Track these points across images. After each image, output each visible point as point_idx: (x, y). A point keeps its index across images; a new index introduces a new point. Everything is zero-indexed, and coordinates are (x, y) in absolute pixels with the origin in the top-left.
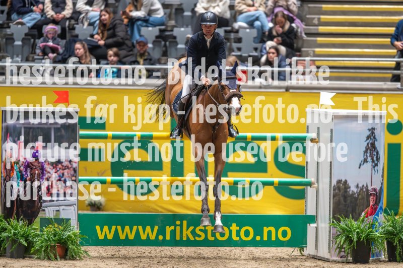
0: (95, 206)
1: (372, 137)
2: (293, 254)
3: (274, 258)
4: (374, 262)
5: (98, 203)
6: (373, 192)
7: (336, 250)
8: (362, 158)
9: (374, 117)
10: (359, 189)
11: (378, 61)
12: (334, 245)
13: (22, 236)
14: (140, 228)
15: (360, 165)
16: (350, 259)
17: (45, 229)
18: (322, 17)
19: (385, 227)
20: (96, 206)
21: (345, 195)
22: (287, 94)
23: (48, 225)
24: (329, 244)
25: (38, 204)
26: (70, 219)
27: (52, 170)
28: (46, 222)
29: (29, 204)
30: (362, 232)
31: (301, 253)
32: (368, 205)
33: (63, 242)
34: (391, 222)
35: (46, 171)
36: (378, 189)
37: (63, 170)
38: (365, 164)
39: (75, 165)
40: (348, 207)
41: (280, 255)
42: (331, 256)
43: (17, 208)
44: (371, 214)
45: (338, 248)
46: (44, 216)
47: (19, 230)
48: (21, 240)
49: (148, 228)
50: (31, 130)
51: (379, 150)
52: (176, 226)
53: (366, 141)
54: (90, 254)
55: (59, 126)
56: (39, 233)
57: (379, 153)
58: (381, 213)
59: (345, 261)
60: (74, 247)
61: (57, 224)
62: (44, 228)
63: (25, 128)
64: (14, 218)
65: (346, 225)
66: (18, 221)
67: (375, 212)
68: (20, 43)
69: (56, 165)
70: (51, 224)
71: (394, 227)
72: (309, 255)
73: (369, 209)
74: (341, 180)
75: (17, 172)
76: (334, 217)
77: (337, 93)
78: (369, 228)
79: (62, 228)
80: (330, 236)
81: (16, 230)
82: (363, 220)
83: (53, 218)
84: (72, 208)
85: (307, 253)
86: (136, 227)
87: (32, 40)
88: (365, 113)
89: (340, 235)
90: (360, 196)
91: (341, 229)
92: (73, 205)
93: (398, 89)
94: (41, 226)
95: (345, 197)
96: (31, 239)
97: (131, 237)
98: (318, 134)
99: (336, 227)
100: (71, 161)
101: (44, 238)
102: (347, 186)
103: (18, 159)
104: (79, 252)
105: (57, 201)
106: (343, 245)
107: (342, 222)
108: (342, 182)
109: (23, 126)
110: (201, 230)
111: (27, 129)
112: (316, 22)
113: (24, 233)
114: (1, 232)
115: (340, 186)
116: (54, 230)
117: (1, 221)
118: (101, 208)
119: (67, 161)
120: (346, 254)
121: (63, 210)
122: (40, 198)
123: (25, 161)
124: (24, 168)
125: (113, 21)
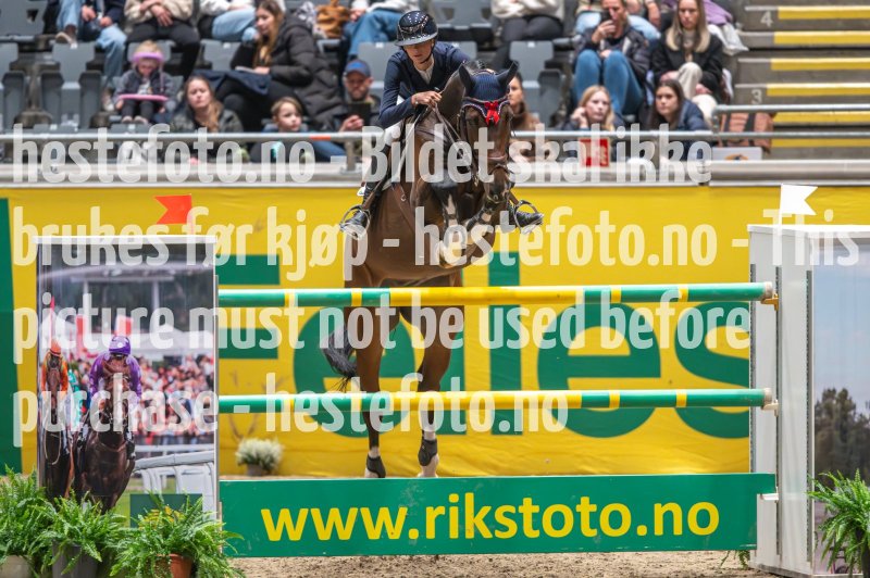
0: (259, 464)
2: (723, 566)
3: (681, 576)
5: (266, 457)
7: (825, 552)
12: (819, 543)
13: (90, 538)
14: (365, 512)
16: (859, 574)
17: (142, 519)
18: (782, 9)
20: (261, 464)
21: (845, 424)
22: (704, 192)
23: (150, 512)
24: (809, 540)
25: (125, 463)
26: (201, 495)
27: (156, 380)
28: (145, 503)
29: (104, 462)
31: (744, 564)
33: (185, 550)
35: (142, 384)
37: (182, 380)
39: (209, 368)
40: (851, 453)
41: (694, 568)
42: (814, 569)
43: (77, 473)
45: (829, 548)
46: (139, 489)
47: (83, 523)
48: (88, 548)
49: (384, 513)
50: (105, 290)
52: (448, 505)
54: (248, 576)
55: (171, 279)
56: (130, 529)
60: (211, 561)
61: (171, 507)
62: (140, 516)
63: (91, 284)
64: (70, 495)
65: (848, 495)
66: (79, 503)
68: (75, 86)
69: (166, 370)
70: (156, 508)
72: (763, 566)
74: (834, 391)
75: (73, 387)
76: (819, 478)
77: (819, 186)
79: (181, 517)
80: (809, 520)
81: (75, 523)
83: (160, 492)
84: (204, 469)
85: (758, 563)
86: (356, 510)
89: (833, 519)
91: (836, 504)
92: (206, 462)
94: (134, 514)
95: (844, 431)
96: (110, 544)
97: (345, 534)
98: (778, 284)
99: (825, 501)
100: (200, 359)
101: (141, 542)
102: (846, 403)
103: (76, 358)
104: (223, 573)
105: (169, 453)
106: (840, 541)
107: (837, 487)
108: (836, 396)
109: (86, 281)
110: (507, 514)
111: (97, 288)
112: (767, 20)
113: (93, 530)
114: (40, 529)
115: (831, 403)
116: (164, 520)
117: (40, 503)
118: (272, 468)
119: (191, 360)
120: (849, 564)
121: (184, 474)
122: (130, 448)
123: (92, 361)
124: (91, 377)
125: (284, 29)
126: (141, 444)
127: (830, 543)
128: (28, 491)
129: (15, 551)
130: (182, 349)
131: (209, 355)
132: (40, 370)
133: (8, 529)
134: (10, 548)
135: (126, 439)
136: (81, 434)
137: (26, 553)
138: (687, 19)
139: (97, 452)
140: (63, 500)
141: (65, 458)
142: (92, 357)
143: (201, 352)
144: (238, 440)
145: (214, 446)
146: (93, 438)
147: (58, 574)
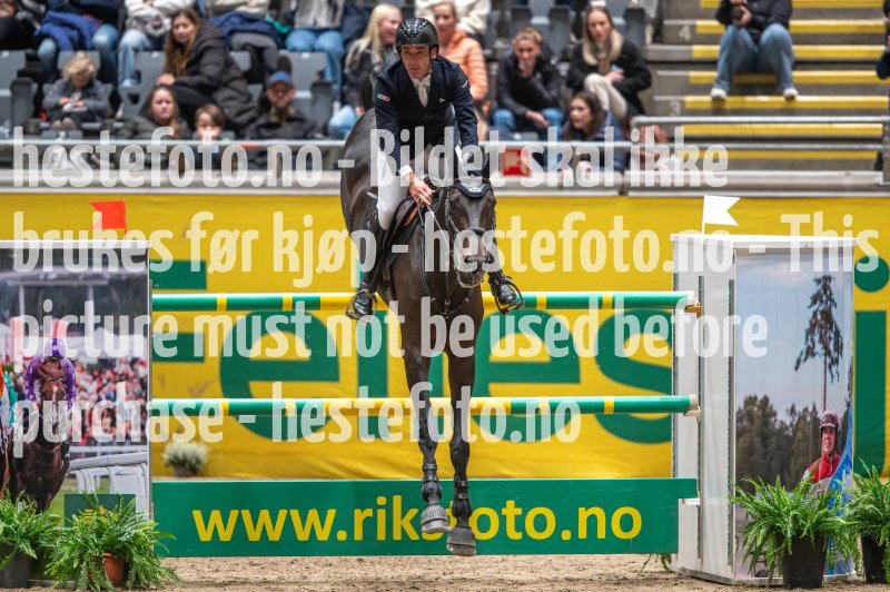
0: (184, 465)
1: (824, 298)
2: (645, 569)
3: (604, 579)
4: (834, 583)
5: (193, 457)
6: (829, 424)
7: (746, 557)
8: (803, 347)
9: (826, 251)
10: (796, 418)
11: (830, 123)
12: (740, 547)
13: (24, 537)
14: (295, 514)
15: (798, 362)
16: (778, 578)
17: (77, 520)
18: (700, 23)
19: (857, 504)
20: (187, 466)
21: (766, 430)
22: (623, 201)
23: (84, 511)
24: (730, 544)
25: (59, 464)
26: (134, 496)
27: (91, 382)
28: (78, 503)
30: (806, 517)
31: (665, 567)
32: (817, 455)
33: (118, 550)
34: (870, 492)
35: (77, 386)
36: (840, 416)
37: (115, 382)
38: (810, 359)
39: (142, 371)
40: (772, 458)
41: (616, 570)
42: (735, 573)
43: (12, 472)
44: (825, 475)
45: (750, 552)
46: (73, 490)
47: (17, 522)
48: (22, 546)
49: (313, 515)
50: (41, 293)
51: (840, 328)
52: (376, 508)
53: (811, 306)
54: (180, 575)
55: (105, 283)
56: (64, 529)
57: (841, 334)
58: (847, 473)
59: (766, 583)
60: (144, 560)
61: (105, 507)
62: (74, 516)
63: (26, 287)
64: (5, 494)
65: (768, 500)
66: (14, 502)
67: (834, 469)
68: (6, 93)
69: (100, 372)
70: (90, 508)
71: (878, 503)
72: (684, 570)
73: (819, 464)
74: (756, 398)
75: (9, 388)
76: (739, 484)
77: (742, 198)
78: (821, 507)
79: (114, 516)
80: (730, 525)
81: (10, 522)
82: (806, 490)
83: (94, 492)
84: (138, 469)
85: (680, 566)
86: (285, 511)
87: (35, 86)
88: (807, 243)
89: (753, 524)
90: (799, 434)
91: (757, 509)
92: (140, 463)
93: (877, 188)
94: (68, 514)
95: (764, 437)
96: (44, 543)
97: (275, 535)
98: (700, 293)
99: (745, 506)
100: (134, 362)
101: (76, 541)
102: (768, 410)
103: (11, 360)
104: (155, 572)
105: (103, 454)
106: (761, 545)
107: (758, 493)
108: (758, 403)
109: (21, 284)
111: (34, 292)
112: (686, 34)
113: (27, 529)
115: (752, 410)
116: (98, 521)
118: (198, 469)
119: (126, 362)
120: (769, 568)
121: (117, 474)
122: (63, 450)
123: (28, 363)
124: (26, 379)
125: (198, 41)
126: (75, 445)
127: (751, 548)
131: (143, 359)
143: (134, 356)
145: (147, 448)
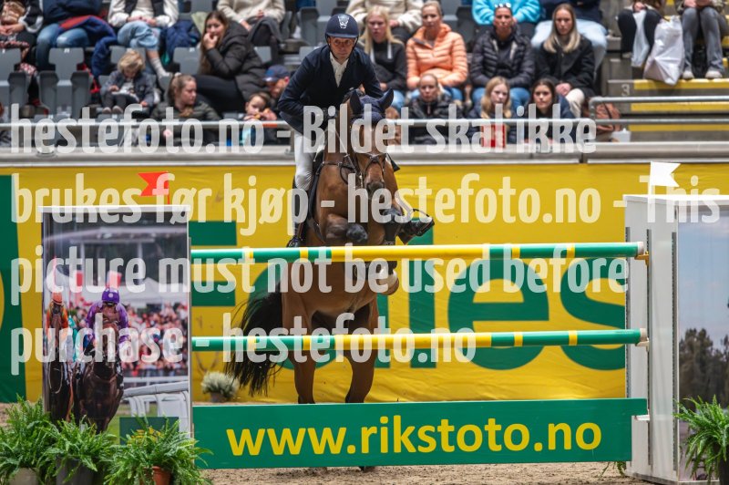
0: (220, 393)
2: (605, 475)
5: (227, 385)
7: (688, 464)
12: (684, 455)
13: (87, 453)
14: (312, 432)
16: (716, 480)
17: (130, 438)
20: (222, 392)
21: (704, 357)
22: (583, 168)
23: (136, 431)
24: (675, 453)
25: (115, 392)
26: (178, 418)
27: (140, 323)
28: (132, 425)
29: (98, 391)
31: (621, 473)
33: (165, 463)
35: (129, 327)
37: (162, 324)
39: (184, 314)
40: (709, 381)
41: (580, 476)
42: (680, 477)
43: (76, 400)
45: (691, 460)
46: (127, 413)
47: (81, 441)
48: (85, 461)
49: (327, 432)
50: (99, 250)
52: (379, 426)
54: (216, 484)
55: (152, 240)
56: (119, 446)
60: (186, 472)
61: (154, 428)
62: (128, 436)
63: (86, 245)
65: (707, 416)
66: (78, 425)
68: (68, 83)
69: (149, 315)
70: (141, 428)
72: (637, 475)
74: (695, 331)
75: (73, 329)
76: (682, 402)
77: (682, 163)
79: (161, 435)
80: (675, 437)
81: (74, 441)
83: (145, 415)
84: (180, 396)
85: (633, 472)
86: (304, 430)
87: (92, 77)
89: (694, 435)
91: (697, 423)
92: (182, 391)
94: (123, 434)
95: (703, 363)
96: (103, 459)
97: (295, 450)
98: (648, 243)
99: (688, 421)
100: (176, 306)
101: (130, 457)
102: (705, 341)
103: (75, 306)
104: (195, 481)
105: (152, 383)
106: (700, 454)
107: (698, 410)
108: (697, 335)
109: (82, 242)
110: (428, 433)
111: (92, 248)
113: (89, 447)
114: (45, 447)
115: (692, 341)
116: (148, 439)
117: (46, 425)
118: (232, 396)
119: (170, 307)
120: (708, 473)
121: (163, 400)
122: (120, 379)
123: (88, 309)
124: (87, 321)
126: (129, 376)
127: (692, 455)
128: (36, 415)
129: (25, 465)
130: (161, 298)
131: (184, 303)
132: (45, 316)
133: (20, 446)
134: (22, 462)
135: (116, 372)
136: (79, 368)
137: (35, 465)
138: (563, 27)
139: (92, 383)
140: (65, 422)
141: (66, 387)
142: (88, 305)
143: (178, 301)
144: (202, 372)
145: (188, 377)
146: (89, 371)
147: (61, 482)
